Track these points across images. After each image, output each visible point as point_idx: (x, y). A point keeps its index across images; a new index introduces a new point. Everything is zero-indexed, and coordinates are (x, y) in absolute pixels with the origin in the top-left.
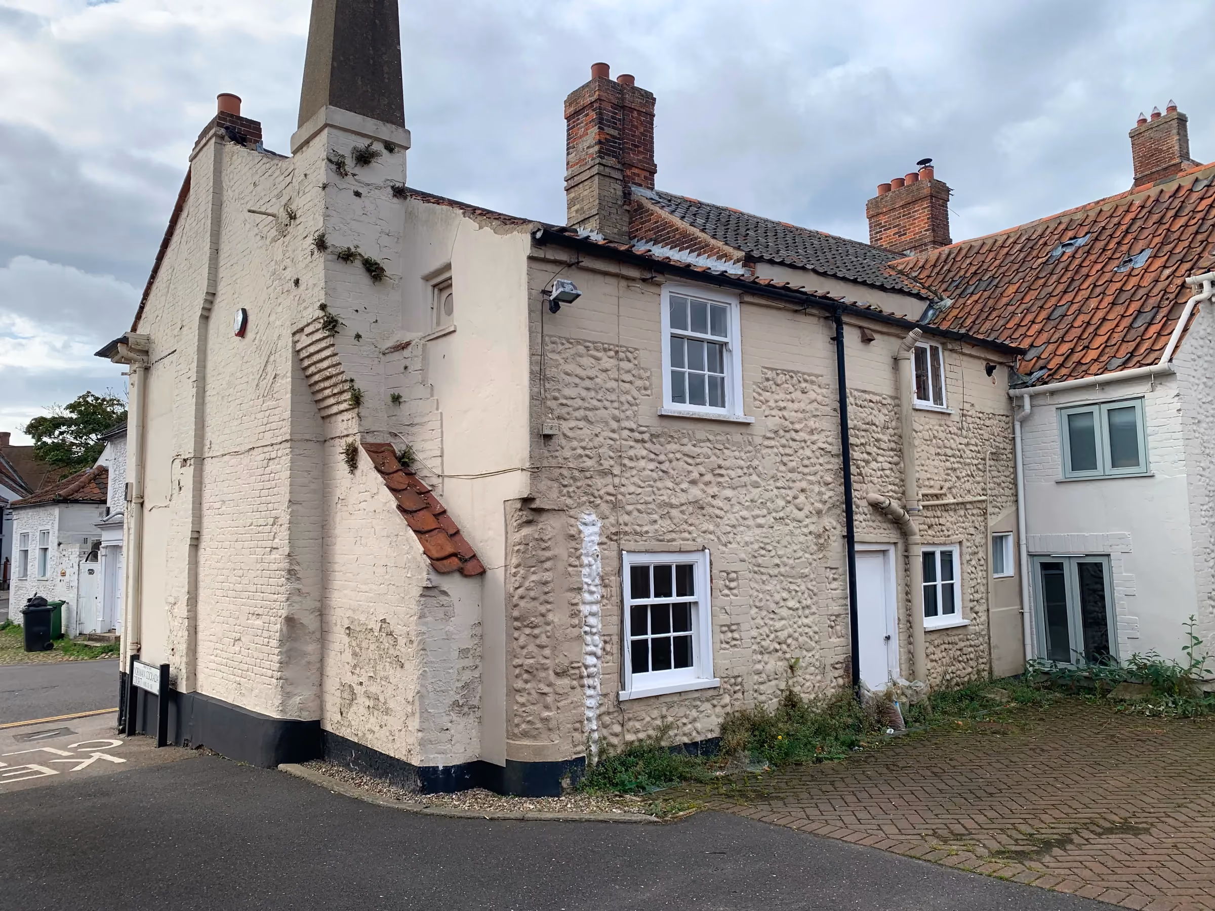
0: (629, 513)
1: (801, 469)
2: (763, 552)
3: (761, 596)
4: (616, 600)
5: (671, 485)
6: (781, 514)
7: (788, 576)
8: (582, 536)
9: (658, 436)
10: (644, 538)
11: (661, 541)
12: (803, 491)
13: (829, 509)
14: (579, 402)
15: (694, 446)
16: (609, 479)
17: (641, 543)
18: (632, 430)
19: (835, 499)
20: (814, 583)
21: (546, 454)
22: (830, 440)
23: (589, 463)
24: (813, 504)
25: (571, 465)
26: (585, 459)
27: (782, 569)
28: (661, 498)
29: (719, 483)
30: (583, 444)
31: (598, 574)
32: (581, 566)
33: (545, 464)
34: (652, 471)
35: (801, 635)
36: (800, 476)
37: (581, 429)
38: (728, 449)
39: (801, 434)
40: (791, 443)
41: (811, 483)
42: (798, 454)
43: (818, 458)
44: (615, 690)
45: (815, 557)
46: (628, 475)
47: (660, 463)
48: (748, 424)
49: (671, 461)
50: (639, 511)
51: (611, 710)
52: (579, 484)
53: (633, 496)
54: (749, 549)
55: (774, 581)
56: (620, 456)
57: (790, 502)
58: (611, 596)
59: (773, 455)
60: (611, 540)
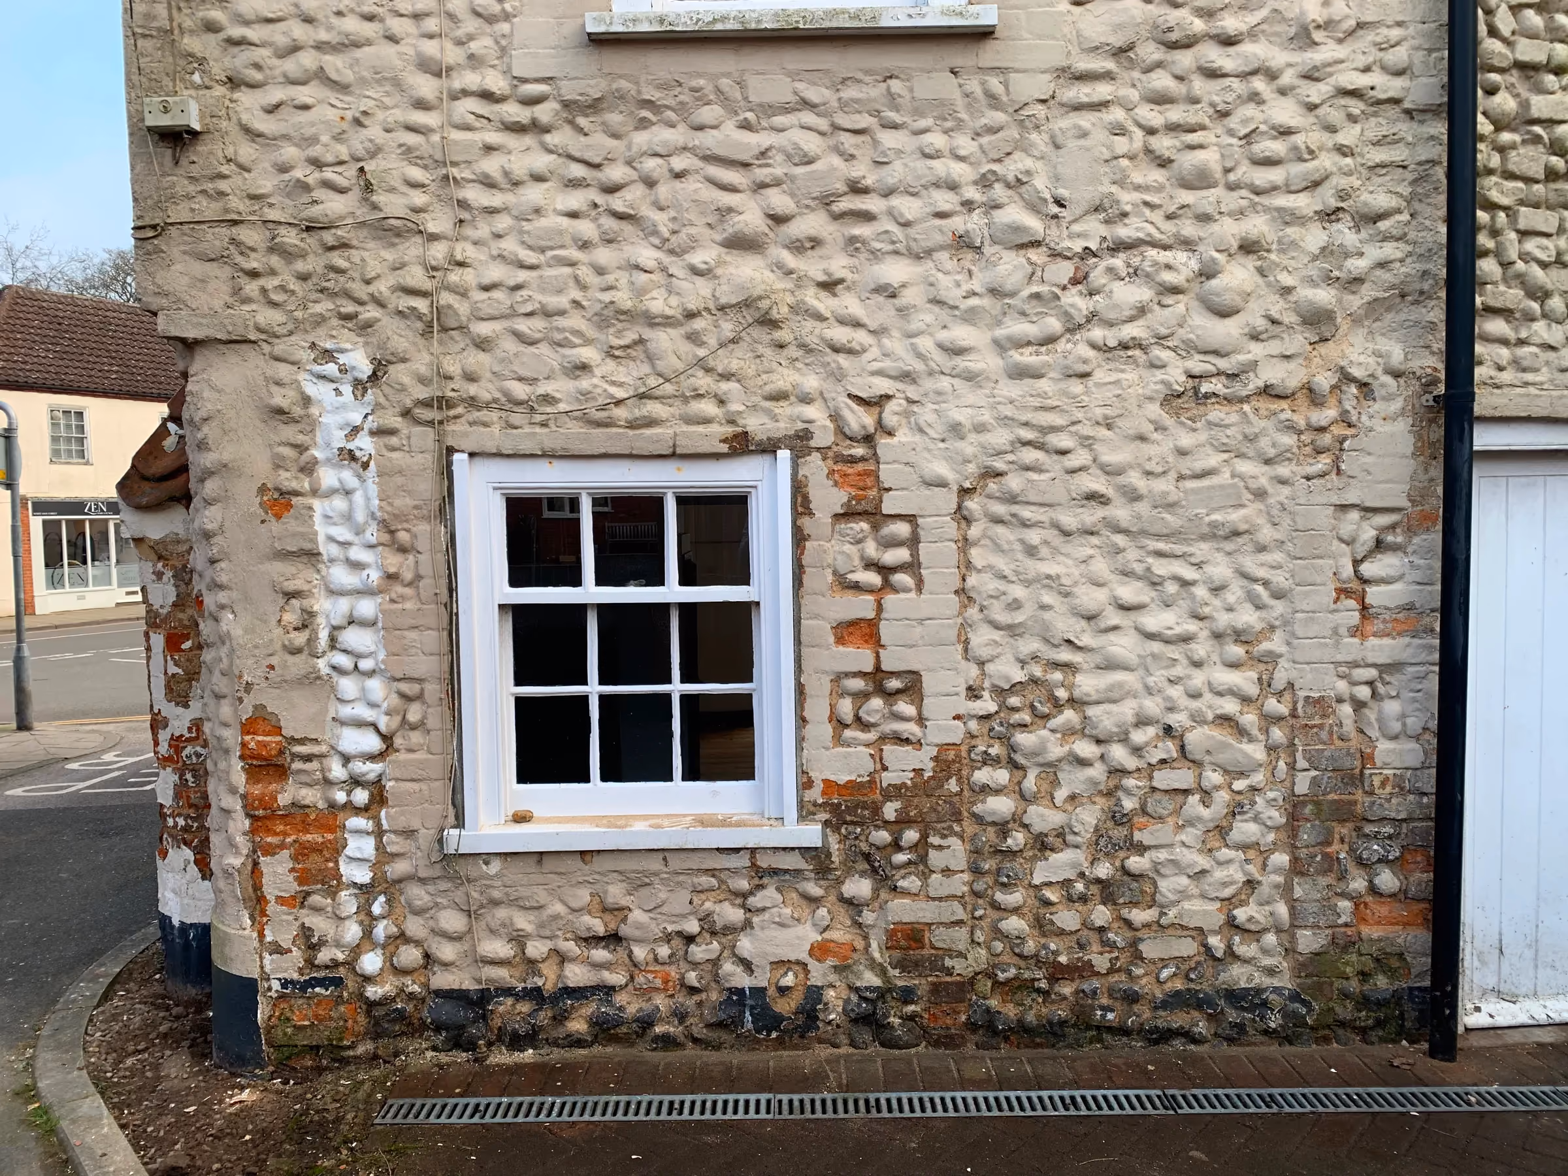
0: (482, 344)
1: (1245, 172)
2: (1030, 455)
3: (1018, 591)
4: (432, 585)
5: (647, 255)
6: (1130, 331)
7: (1144, 533)
8: (314, 411)
9: (594, 106)
10: (538, 418)
11: (599, 424)
12: (1248, 247)
13: (1375, 307)
14: (299, 31)
15: (746, 126)
16: (412, 249)
17: (527, 429)
18: (487, 96)
19: (1411, 268)
20: (1277, 557)
21: (183, 186)
22: (1399, 56)
23: (334, 205)
24: (1287, 291)
25: (273, 215)
26: (319, 194)
27: (1121, 512)
28: (607, 297)
29: (852, 240)
30: (316, 151)
31: (373, 516)
32: (314, 492)
33: (179, 213)
34: (574, 215)
35: (1198, 719)
36: (1233, 200)
37: (306, 107)
38: (895, 127)
39: (1247, 48)
40: (1199, 85)
41: (1290, 218)
42: (1233, 122)
43: (1332, 129)
44: (434, 823)
45: (1283, 470)
46: (483, 230)
47: (611, 189)
48: (983, 34)
49: (650, 183)
50: (519, 336)
51: (423, 873)
52: (300, 266)
53: (497, 294)
54: (968, 447)
55: (1083, 548)
56: (446, 178)
57: (1175, 290)
58: (418, 577)
59: (1099, 136)
60: (418, 422)
